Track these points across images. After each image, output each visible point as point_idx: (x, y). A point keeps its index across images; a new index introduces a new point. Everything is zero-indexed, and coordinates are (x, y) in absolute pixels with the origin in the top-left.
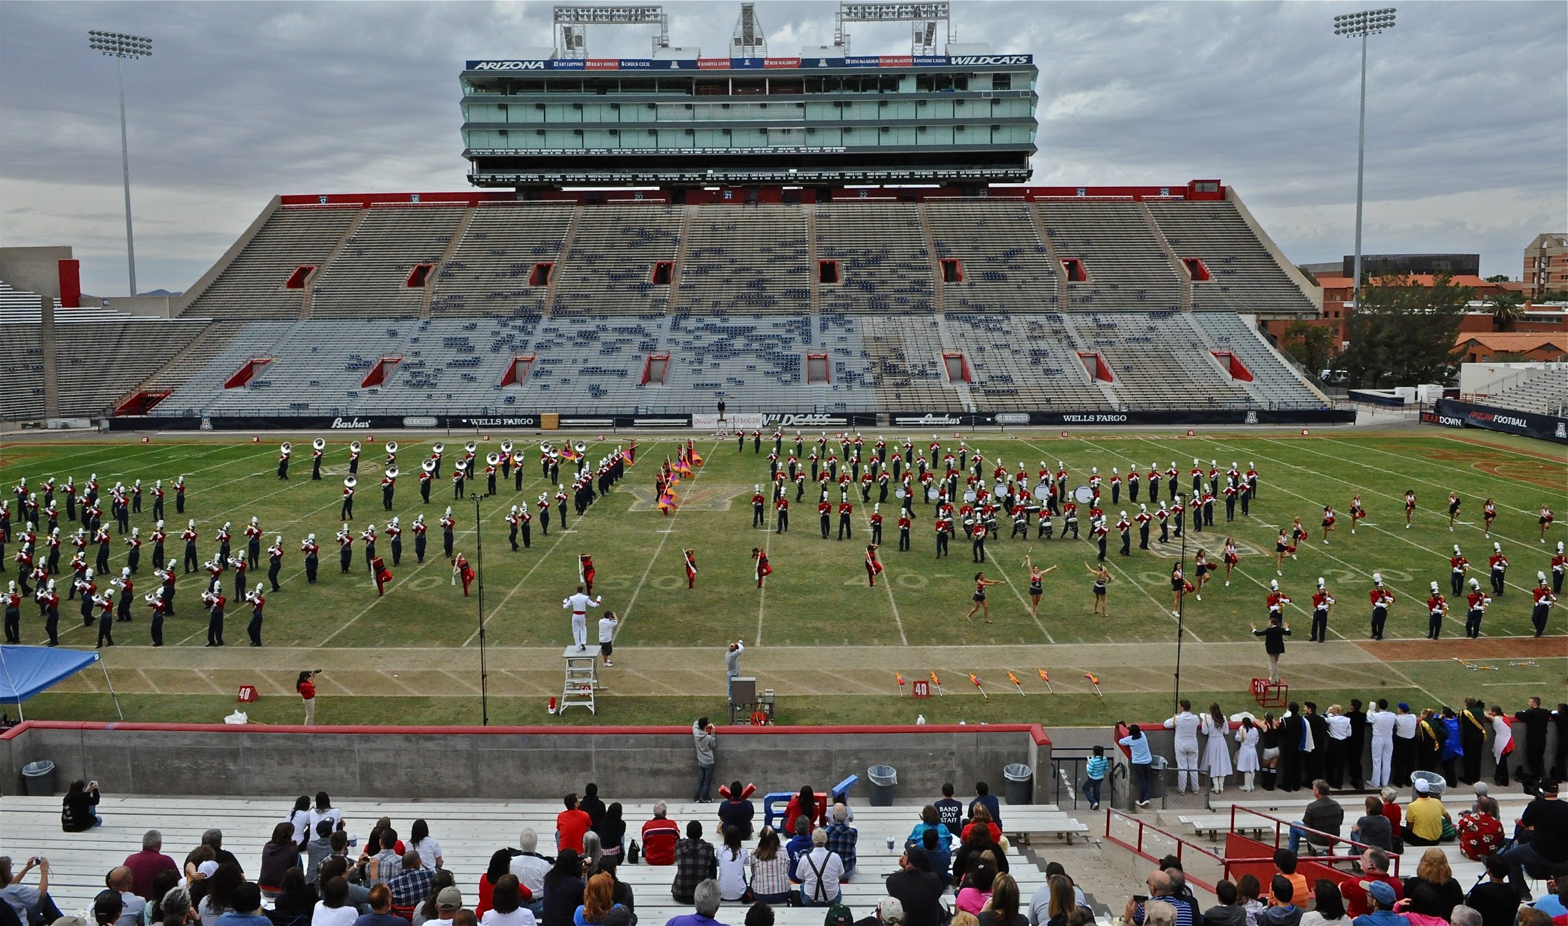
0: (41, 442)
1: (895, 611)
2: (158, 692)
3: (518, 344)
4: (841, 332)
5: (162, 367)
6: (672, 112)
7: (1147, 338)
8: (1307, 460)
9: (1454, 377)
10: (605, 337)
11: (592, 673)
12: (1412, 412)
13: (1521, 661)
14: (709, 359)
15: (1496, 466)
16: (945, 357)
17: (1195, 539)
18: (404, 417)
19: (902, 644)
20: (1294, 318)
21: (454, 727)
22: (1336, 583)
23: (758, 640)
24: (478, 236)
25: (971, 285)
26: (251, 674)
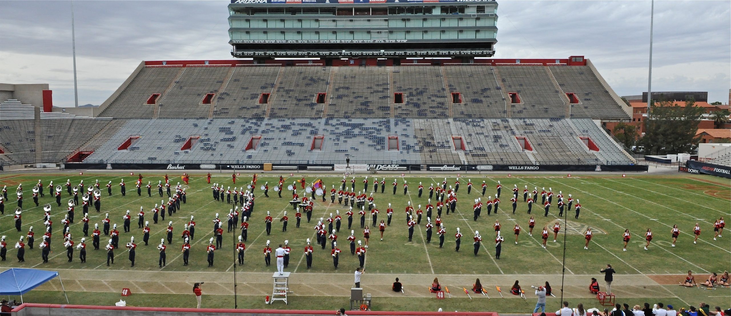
0: (34, 174)
1: (429, 258)
2: (85, 291)
3: (254, 131)
4: (404, 126)
5: (89, 140)
6: (327, 22)
7: (549, 131)
8: (625, 188)
9: (695, 150)
10: (293, 128)
11: (286, 285)
12: (675, 166)
14: (342, 138)
15: (715, 192)
16: (453, 139)
18: (200, 164)
19: (432, 273)
20: (619, 121)
21: (222, 309)
22: (638, 247)
24: (235, 80)
25: (466, 105)
26: (128, 283)
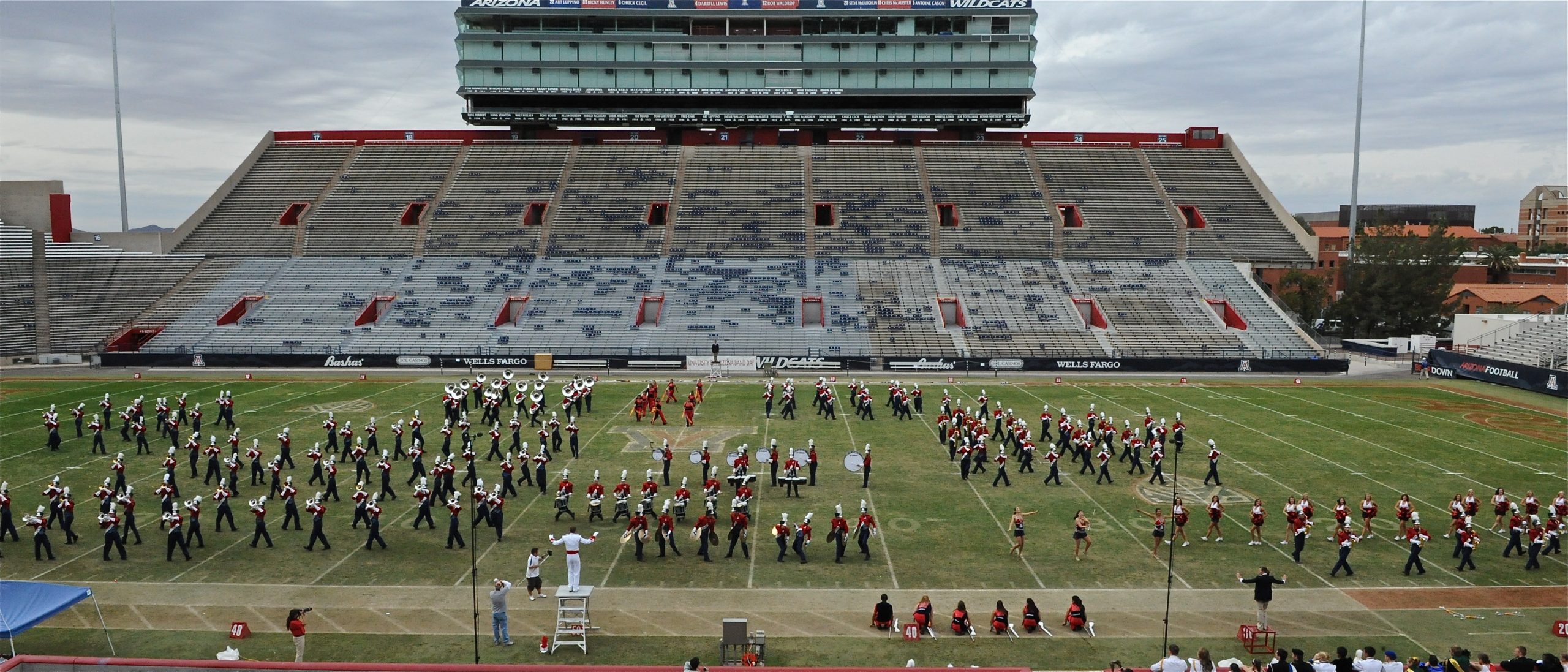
0: (34, 377)
1: (887, 555)
2: (150, 628)
3: (512, 284)
4: (836, 275)
5: (154, 303)
6: (669, 52)
7: (1141, 286)
8: (1299, 408)
9: (1447, 328)
10: (599, 277)
11: (584, 613)
12: (1406, 362)
13: (1509, 611)
14: (703, 301)
15: (1487, 417)
16: (940, 302)
17: (1186, 486)
18: (397, 356)
19: (893, 587)
21: (447, 666)
22: (1326, 531)
23: (750, 582)
24: (472, 174)
25: (966, 229)
26: (243, 611)
